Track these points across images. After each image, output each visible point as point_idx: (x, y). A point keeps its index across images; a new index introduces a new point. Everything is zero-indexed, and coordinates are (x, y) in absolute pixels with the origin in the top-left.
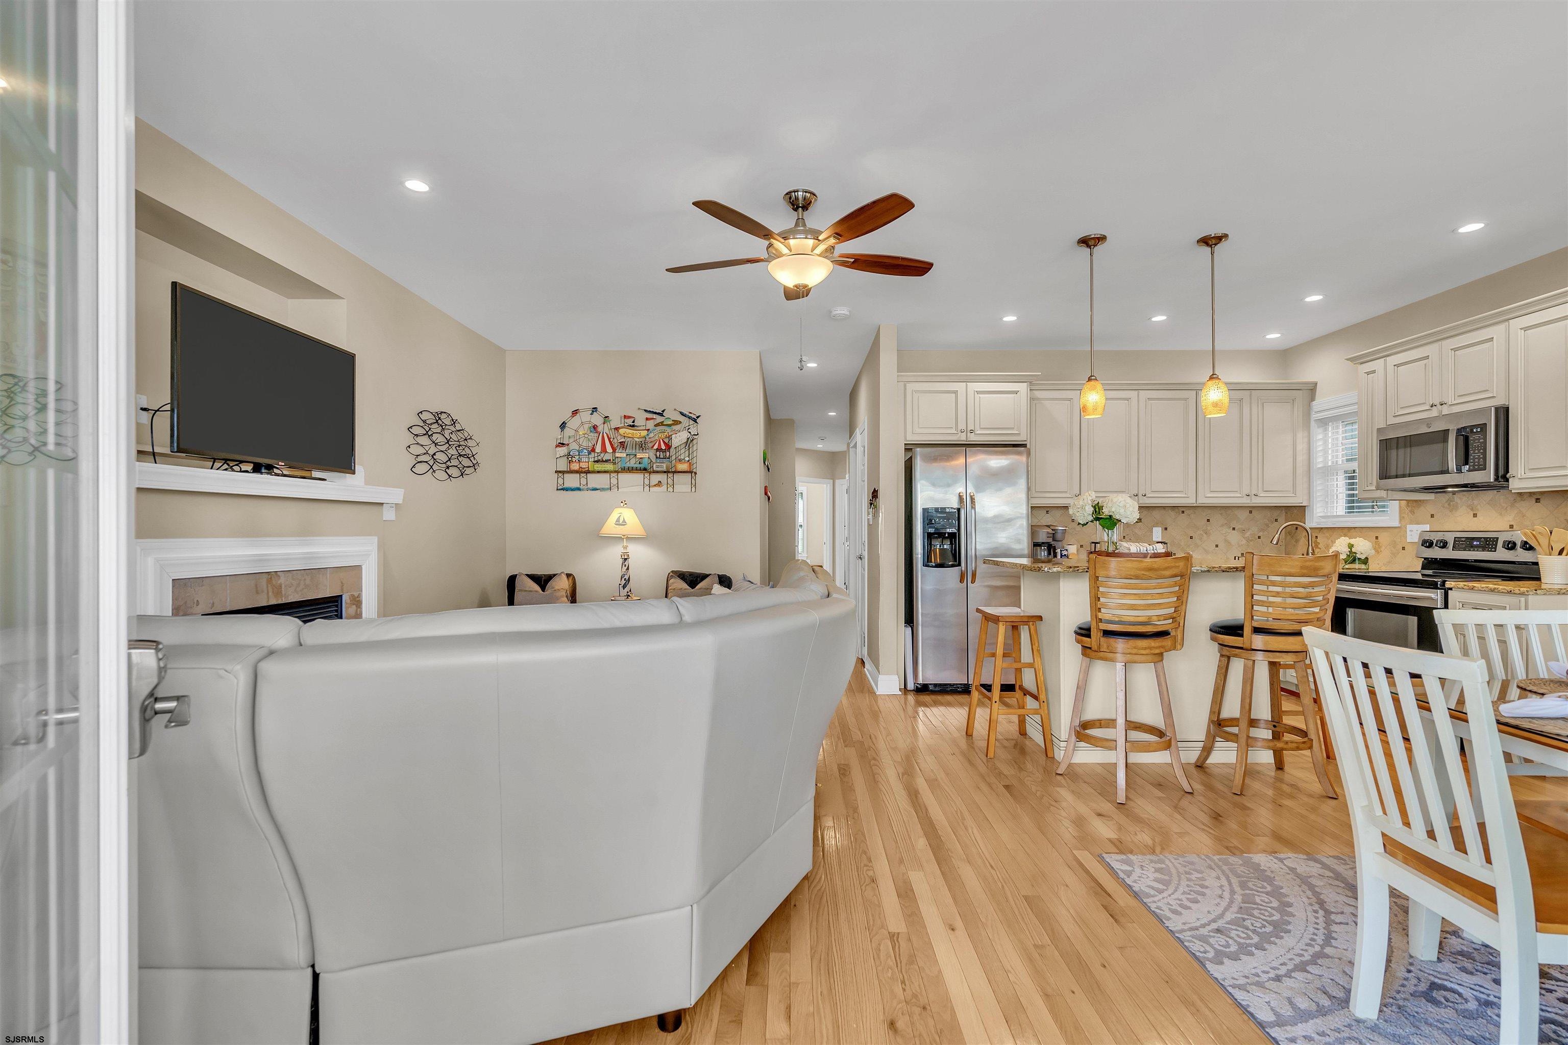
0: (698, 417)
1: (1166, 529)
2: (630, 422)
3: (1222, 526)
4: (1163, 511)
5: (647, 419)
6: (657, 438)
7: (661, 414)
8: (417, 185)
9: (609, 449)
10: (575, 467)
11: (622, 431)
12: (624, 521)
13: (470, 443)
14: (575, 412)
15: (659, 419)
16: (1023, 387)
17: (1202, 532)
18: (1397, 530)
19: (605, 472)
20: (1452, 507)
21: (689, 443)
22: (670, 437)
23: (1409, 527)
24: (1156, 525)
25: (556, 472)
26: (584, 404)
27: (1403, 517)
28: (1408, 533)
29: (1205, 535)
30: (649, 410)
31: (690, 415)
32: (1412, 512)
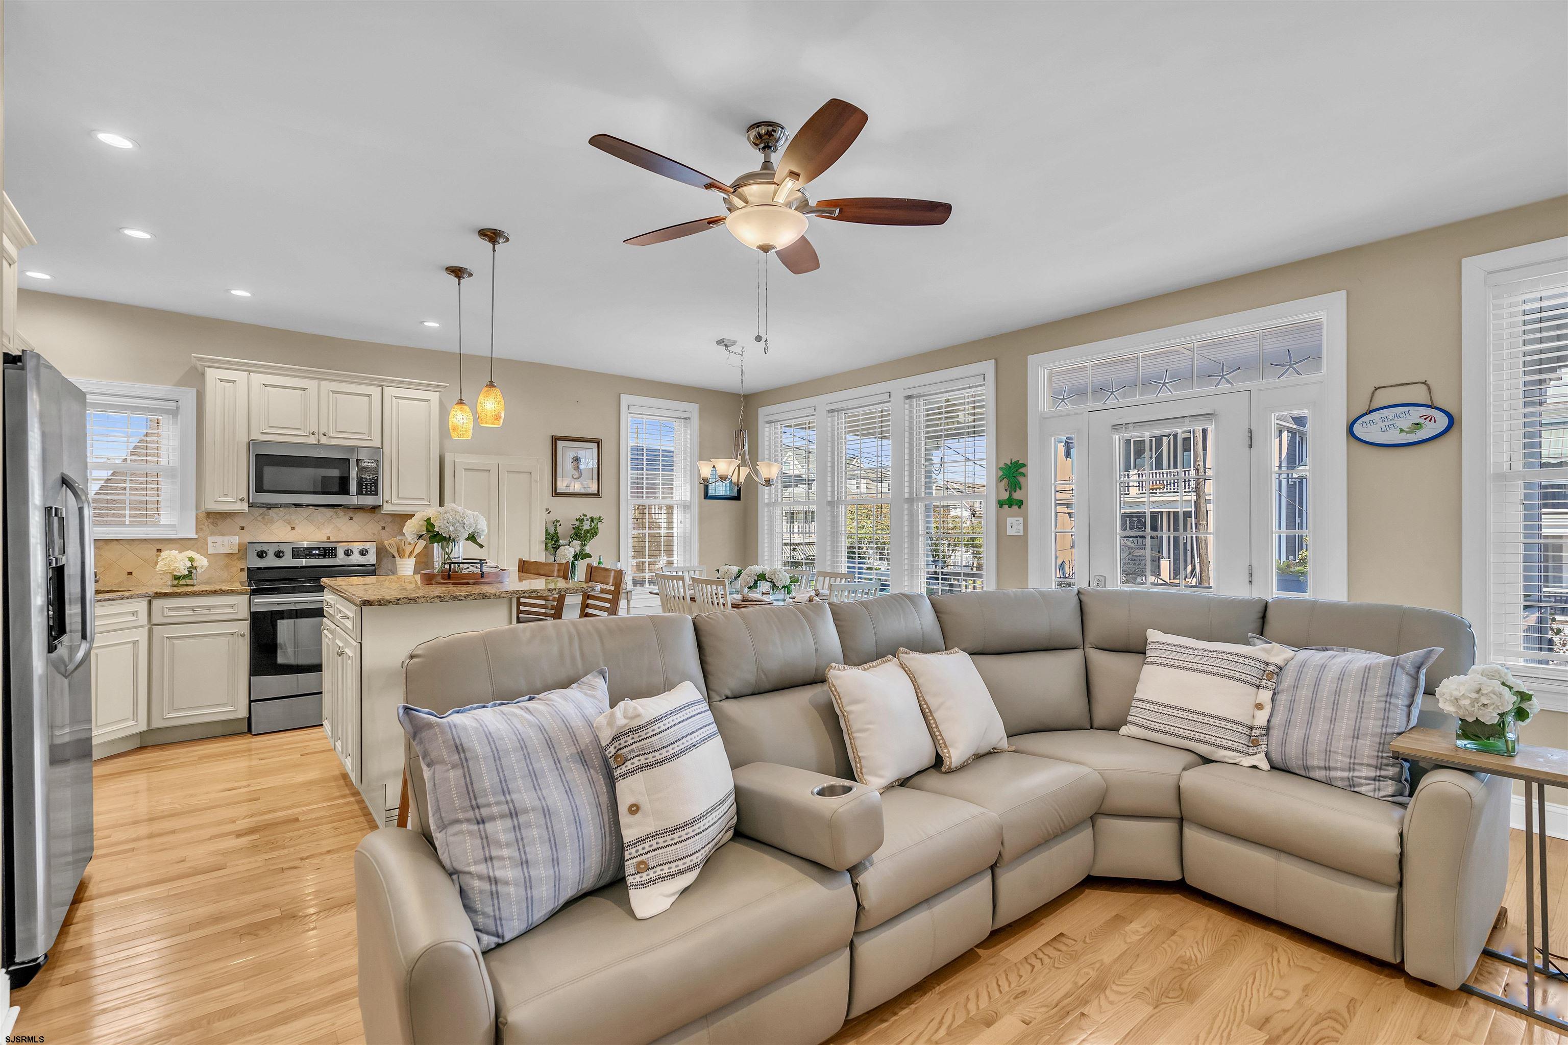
18: (193, 542)
20: (272, 521)
23: (210, 539)
27: (201, 529)
28: (210, 544)
32: (215, 524)
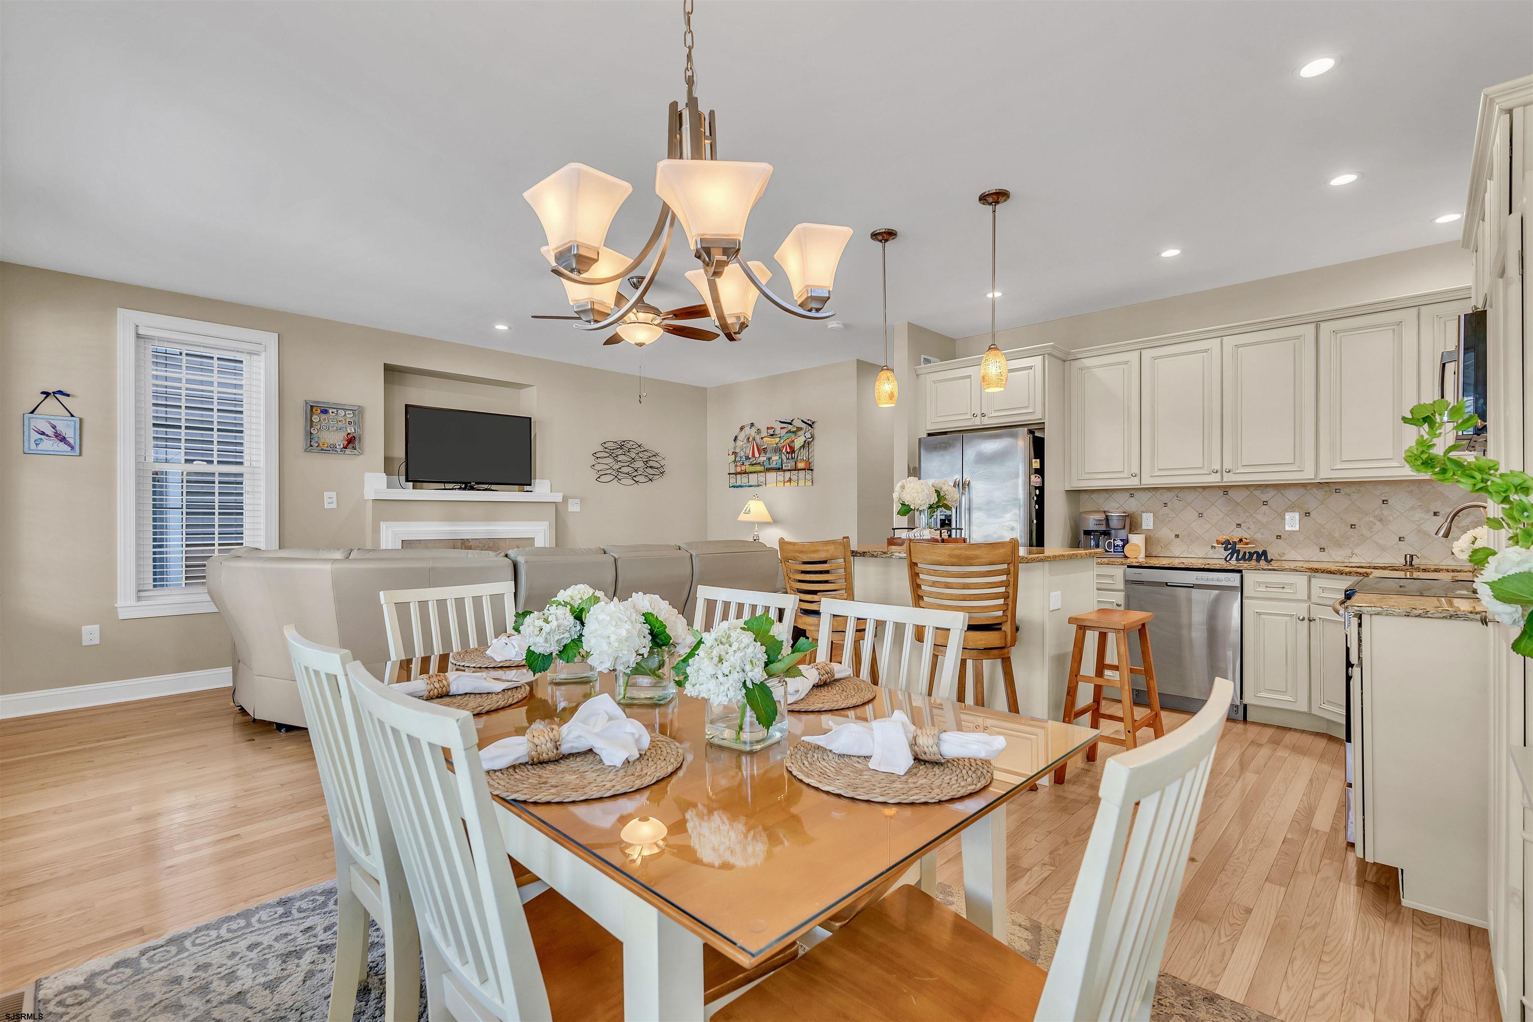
0: (813, 423)
1: (1308, 514)
2: (771, 432)
3: (1413, 508)
4: (1302, 491)
5: (781, 428)
6: (785, 443)
7: (790, 424)
8: (501, 327)
9: (757, 455)
10: (739, 470)
11: (765, 439)
12: (749, 511)
13: (658, 459)
14: (742, 428)
15: (790, 427)
16: (1037, 361)
17: (1372, 519)
19: (755, 472)
21: (807, 445)
22: (793, 441)
24: (1291, 508)
25: (729, 474)
26: (747, 422)
29: (1378, 523)
30: (782, 421)
31: (808, 422)
